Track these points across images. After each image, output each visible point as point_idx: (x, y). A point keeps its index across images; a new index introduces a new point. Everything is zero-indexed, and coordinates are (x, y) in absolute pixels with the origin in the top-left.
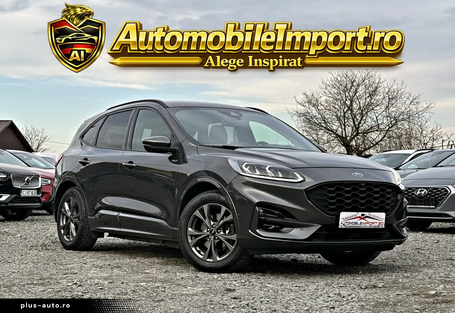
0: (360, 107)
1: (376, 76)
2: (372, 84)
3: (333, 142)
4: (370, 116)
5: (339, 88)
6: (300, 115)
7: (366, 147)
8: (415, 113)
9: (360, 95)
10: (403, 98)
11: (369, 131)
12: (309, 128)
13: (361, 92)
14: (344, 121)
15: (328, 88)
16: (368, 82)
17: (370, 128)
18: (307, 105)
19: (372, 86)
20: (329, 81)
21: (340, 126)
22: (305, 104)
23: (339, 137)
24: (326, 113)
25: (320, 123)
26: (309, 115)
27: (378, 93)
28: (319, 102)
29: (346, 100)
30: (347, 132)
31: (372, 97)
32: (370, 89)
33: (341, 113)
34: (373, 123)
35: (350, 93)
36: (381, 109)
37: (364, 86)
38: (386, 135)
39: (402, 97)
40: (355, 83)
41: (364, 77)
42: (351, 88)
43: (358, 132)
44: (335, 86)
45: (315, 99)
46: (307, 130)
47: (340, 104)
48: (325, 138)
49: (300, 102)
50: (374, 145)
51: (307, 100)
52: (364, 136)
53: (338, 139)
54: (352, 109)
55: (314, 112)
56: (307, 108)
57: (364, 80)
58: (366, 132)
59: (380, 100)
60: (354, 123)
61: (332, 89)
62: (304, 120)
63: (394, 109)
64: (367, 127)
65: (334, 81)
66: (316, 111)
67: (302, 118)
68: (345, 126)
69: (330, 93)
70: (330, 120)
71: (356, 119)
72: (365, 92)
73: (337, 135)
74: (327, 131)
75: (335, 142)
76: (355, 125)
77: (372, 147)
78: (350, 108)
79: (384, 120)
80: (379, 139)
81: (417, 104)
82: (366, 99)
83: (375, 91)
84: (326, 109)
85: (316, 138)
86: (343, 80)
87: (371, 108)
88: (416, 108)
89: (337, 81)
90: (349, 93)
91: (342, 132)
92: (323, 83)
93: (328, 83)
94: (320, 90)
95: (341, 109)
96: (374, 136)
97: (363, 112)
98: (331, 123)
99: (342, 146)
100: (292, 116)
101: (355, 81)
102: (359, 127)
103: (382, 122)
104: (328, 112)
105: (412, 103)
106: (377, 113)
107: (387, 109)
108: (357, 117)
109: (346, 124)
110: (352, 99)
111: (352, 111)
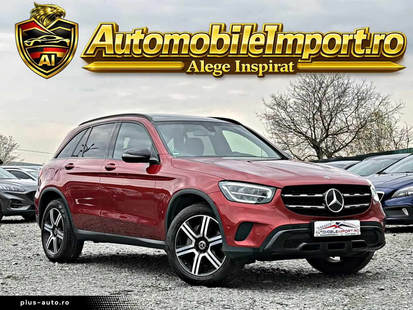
0: (329, 109)
1: (345, 78)
2: (341, 85)
3: (303, 145)
4: (340, 117)
5: (307, 90)
6: (268, 117)
7: (336, 148)
8: (385, 114)
9: (329, 97)
10: (373, 99)
11: (338, 133)
12: (278, 130)
13: (330, 94)
14: (314, 122)
15: (296, 89)
16: (337, 84)
17: (339, 129)
18: (276, 107)
19: (341, 86)
20: (298, 82)
21: (310, 128)
22: (273, 107)
23: (308, 139)
24: (295, 115)
25: (289, 126)
26: (278, 118)
27: (347, 94)
28: (288, 104)
29: (315, 101)
30: (316, 134)
31: (341, 98)
32: (339, 90)
33: (310, 114)
34: (343, 125)
36: (350, 110)
37: (332, 88)
38: (355, 136)
39: (371, 98)
40: (324, 84)
41: (332, 78)
42: (320, 89)
43: (327, 134)
44: (303, 88)
45: (284, 102)
46: (277, 132)
47: (309, 106)
48: (295, 140)
49: (269, 104)
50: (344, 147)
51: (275, 103)
52: (334, 137)
53: (308, 142)
54: (321, 111)
55: (283, 115)
56: (275, 110)
57: (333, 81)
58: (336, 134)
59: (349, 101)
60: (323, 125)
61: (300, 91)
62: (273, 123)
63: (363, 110)
64: (337, 128)
65: (303, 83)
66: (285, 114)
67: (270, 121)
68: (314, 128)
69: (298, 95)
70: (299, 122)
71: (326, 120)
72: (334, 93)
73: (306, 137)
74: (296, 133)
75: (304, 144)
76: (325, 128)
77: (342, 148)
79: (354, 121)
80: (350, 141)
81: (387, 105)
82: (335, 100)
83: (344, 92)
84: (294, 111)
85: (286, 141)
86: (312, 82)
87: (340, 109)
88: (386, 108)
89: (306, 82)
90: (318, 95)
91: (312, 134)
92: (291, 85)
93: (296, 85)
94: (289, 92)
95: (310, 111)
96: (345, 137)
97: (332, 113)
98: (300, 125)
99: (312, 148)
100: (261, 120)
101: (324, 83)
102: (328, 128)
103: (352, 123)
104: (297, 114)
105: (381, 104)
106: (346, 114)
107: (356, 110)
108: (327, 119)
109: (315, 126)
110: (321, 100)
111: (321, 112)
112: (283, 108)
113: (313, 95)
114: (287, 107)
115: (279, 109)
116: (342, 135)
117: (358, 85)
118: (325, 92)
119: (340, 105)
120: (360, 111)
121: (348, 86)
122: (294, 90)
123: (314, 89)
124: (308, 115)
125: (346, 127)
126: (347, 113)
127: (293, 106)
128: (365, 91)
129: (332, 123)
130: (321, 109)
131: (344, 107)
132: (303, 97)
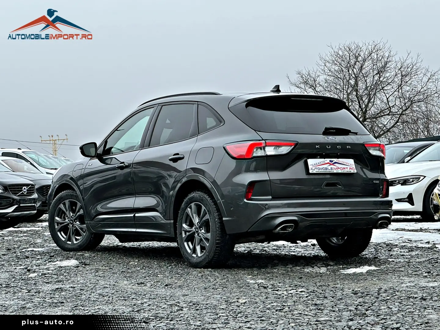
112: (311, 86)
113: (347, 71)
114: (316, 86)
115: (307, 88)
116: (383, 119)
117: (401, 58)
118: (361, 67)
119: (379, 83)
120: (404, 90)
121: (390, 59)
122: (324, 65)
123: (348, 63)
124: (342, 95)
125: (388, 108)
126: (389, 91)
127: (323, 84)
128: (409, 65)
129: (370, 104)
130: (357, 87)
131: (384, 84)
132: (335, 73)
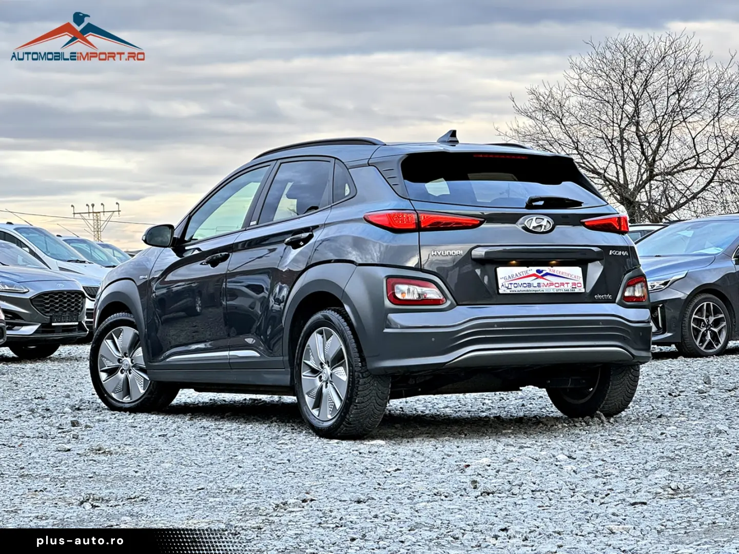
0: (656, 118)
1: (690, 48)
2: (681, 65)
4: (679, 135)
5: (607, 76)
7: (672, 204)
9: (655, 91)
11: (675, 170)
13: (657, 85)
14: (622, 148)
15: (584, 76)
17: (678, 162)
18: (539, 115)
19: (681, 68)
21: (613, 161)
22: (534, 114)
23: (611, 184)
24: (582, 133)
26: (544, 137)
27: (695, 84)
28: (566, 108)
29: (625, 102)
30: (627, 172)
31: (682, 95)
32: (677, 76)
33: (613, 131)
34: (686, 151)
35: (633, 86)
36: (703, 119)
37: (663, 71)
38: (712, 176)
40: (644, 64)
41: (663, 50)
42: (635, 76)
43: (652, 171)
44: (599, 72)
45: (556, 103)
47: (610, 113)
49: (524, 108)
50: (688, 201)
51: (538, 106)
52: (667, 179)
53: (610, 190)
55: (555, 131)
56: (538, 121)
57: (664, 57)
58: (670, 172)
59: (700, 100)
60: (643, 153)
61: (592, 79)
63: (731, 120)
64: (672, 160)
65: (599, 62)
66: (560, 129)
68: (623, 161)
69: (588, 87)
70: (590, 148)
71: (648, 143)
72: (666, 84)
73: (606, 179)
76: (646, 159)
77: (684, 203)
78: (635, 120)
79: (709, 143)
80: (700, 187)
82: (668, 98)
83: (688, 80)
84: (580, 122)
86: (618, 59)
87: (681, 117)
89: (604, 60)
90: (631, 87)
91: (617, 173)
92: (572, 68)
93: (585, 66)
94: (567, 82)
95: (613, 122)
96: (691, 180)
97: (663, 128)
98: (593, 153)
101: (644, 60)
102: (654, 160)
103: (705, 148)
104: (585, 130)
106: (693, 129)
107: (716, 119)
108: (650, 140)
109: (626, 155)
110: (638, 100)
111: (637, 124)
112: (555, 116)
113: (620, 88)
114: (563, 115)
115: (547, 119)
116: (684, 175)
117: (719, 65)
118: (647, 80)
119: (679, 109)
120: (724, 122)
121: (698, 66)
122: (578, 77)
123: (623, 73)
124: (610, 131)
125: (694, 157)
126: (696, 125)
127: (577, 112)
129: (661, 148)
130: (638, 117)
131: (688, 112)
132: (598, 92)
